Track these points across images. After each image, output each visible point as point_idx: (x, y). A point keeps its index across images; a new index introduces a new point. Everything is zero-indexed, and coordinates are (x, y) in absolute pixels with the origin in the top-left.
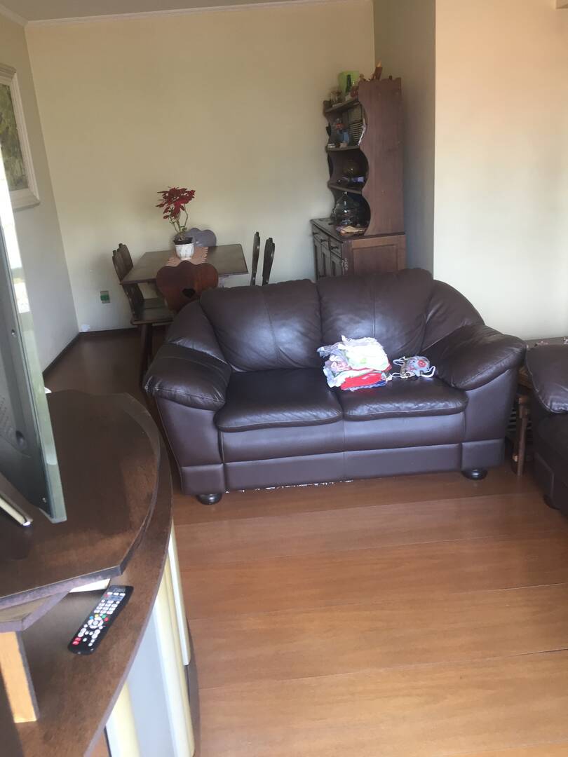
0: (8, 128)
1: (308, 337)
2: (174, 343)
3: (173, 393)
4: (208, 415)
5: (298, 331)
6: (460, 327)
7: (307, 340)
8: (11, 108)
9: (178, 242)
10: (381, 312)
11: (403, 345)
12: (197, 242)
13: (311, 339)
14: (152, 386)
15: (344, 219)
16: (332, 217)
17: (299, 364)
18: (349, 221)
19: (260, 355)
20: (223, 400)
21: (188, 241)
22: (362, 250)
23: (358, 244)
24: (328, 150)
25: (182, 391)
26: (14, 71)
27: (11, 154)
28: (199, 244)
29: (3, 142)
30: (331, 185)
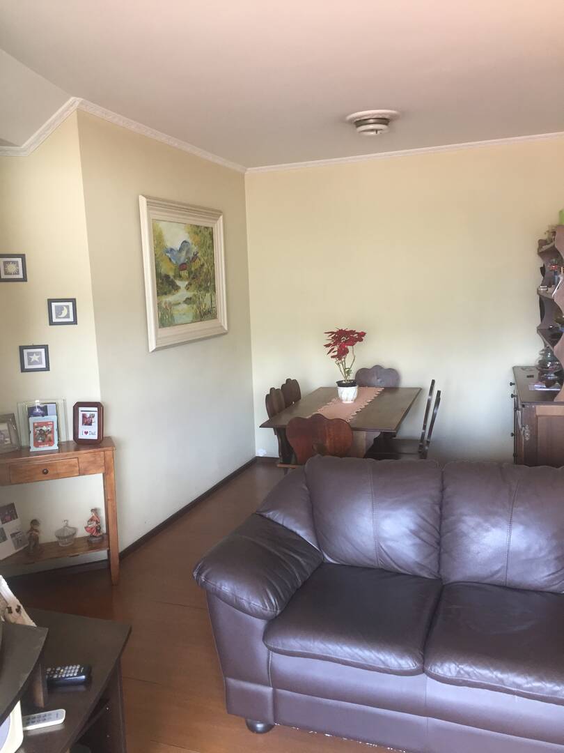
0: (202, 265)
1: (420, 538)
2: (264, 514)
3: (218, 589)
4: (260, 624)
5: (408, 528)
7: (418, 541)
8: (212, 246)
9: (340, 384)
10: (521, 523)
11: (551, 573)
12: (379, 380)
13: (422, 540)
14: (199, 574)
15: (547, 372)
16: (536, 367)
17: (405, 570)
18: (553, 375)
19: (356, 549)
20: (277, 609)
21: (351, 384)
22: (550, 419)
23: (543, 410)
24: (538, 292)
25: (229, 589)
26: (219, 213)
27: (201, 289)
28: (381, 382)
29: (193, 278)
30: (541, 331)
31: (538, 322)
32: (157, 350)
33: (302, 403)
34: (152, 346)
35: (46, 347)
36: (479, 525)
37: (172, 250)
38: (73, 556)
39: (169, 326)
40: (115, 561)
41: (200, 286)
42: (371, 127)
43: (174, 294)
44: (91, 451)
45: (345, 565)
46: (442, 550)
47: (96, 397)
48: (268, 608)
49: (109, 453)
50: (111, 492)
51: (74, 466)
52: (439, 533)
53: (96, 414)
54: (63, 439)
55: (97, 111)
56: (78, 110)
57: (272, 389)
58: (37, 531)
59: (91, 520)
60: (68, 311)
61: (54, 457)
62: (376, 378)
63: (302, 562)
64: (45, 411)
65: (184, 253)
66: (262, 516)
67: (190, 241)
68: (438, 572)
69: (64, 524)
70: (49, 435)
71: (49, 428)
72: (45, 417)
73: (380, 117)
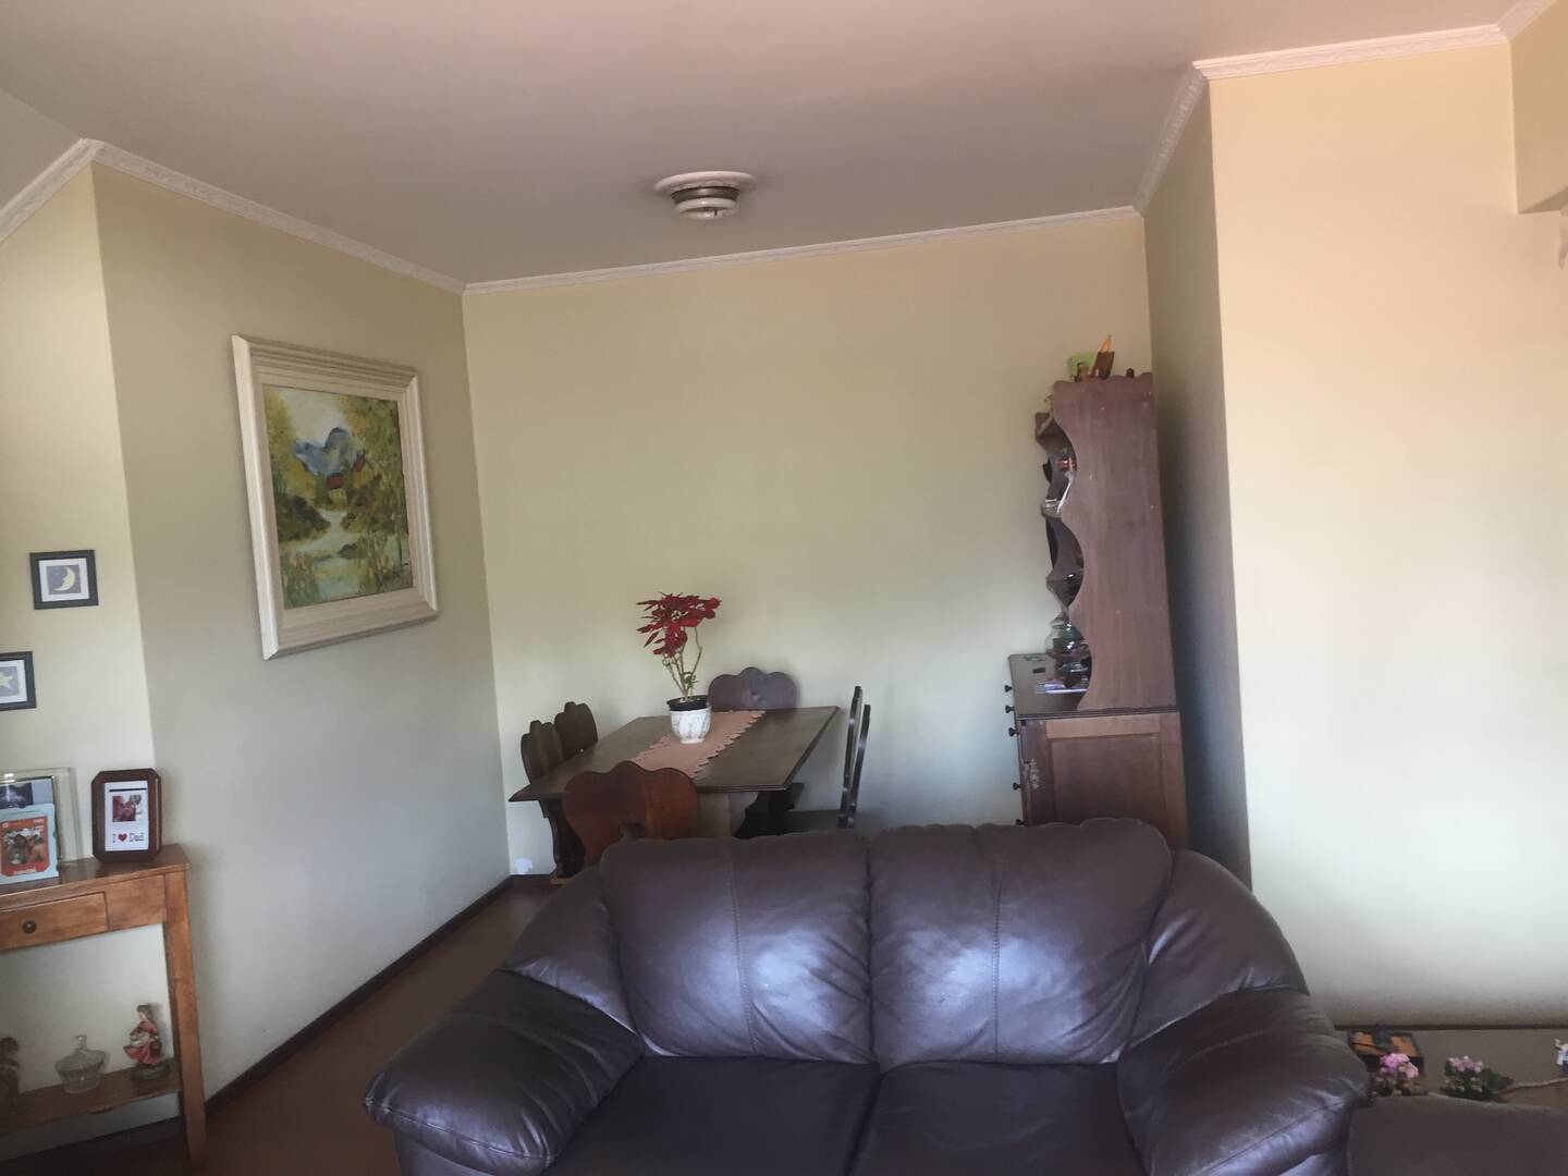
0: (378, 478)
1: (830, 983)
2: (517, 969)
3: (419, 1125)
5: (805, 965)
6: (1233, 988)
7: (828, 989)
8: (396, 439)
9: (675, 706)
10: (1016, 934)
11: (1077, 1024)
12: (756, 698)
13: (836, 987)
14: (378, 1099)
15: (1069, 660)
16: (1048, 653)
17: (805, 1051)
18: (1078, 665)
19: (710, 1021)
20: (545, 1154)
21: (696, 704)
22: (1073, 743)
23: (1060, 728)
24: (1043, 512)
25: (442, 1122)
26: (412, 374)
27: (376, 526)
28: (759, 700)
29: (358, 505)
30: (1052, 584)
31: (1047, 567)
32: (280, 654)
33: (599, 751)
34: (271, 647)
35: (27, 657)
36: (939, 945)
37: (308, 446)
38: (99, 1112)
39: (308, 604)
40: (197, 1117)
41: (374, 520)
42: (704, 202)
43: (315, 538)
44: (135, 874)
45: (689, 1057)
46: (875, 1004)
47: (144, 758)
48: (527, 1153)
49: (174, 877)
50: (184, 964)
51: (95, 910)
52: (868, 971)
53: (144, 795)
54: (71, 856)
55: (138, 167)
56: (94, 164)
57: (535, 724)
58: (14, 1063)
59: (139, 1029)
60: (78, 578)
61: (48, 893)
62: (749, 693)
63: (599, 1058)
64: (25, 795)
65: (335, 454)
66: (512, 973)
67: (348, 428)
68: (871, 1049)
69: (76, 1044)
70: (38, 847)
71: (38, 833)
72: (28, 808)
73: (720, 184)
